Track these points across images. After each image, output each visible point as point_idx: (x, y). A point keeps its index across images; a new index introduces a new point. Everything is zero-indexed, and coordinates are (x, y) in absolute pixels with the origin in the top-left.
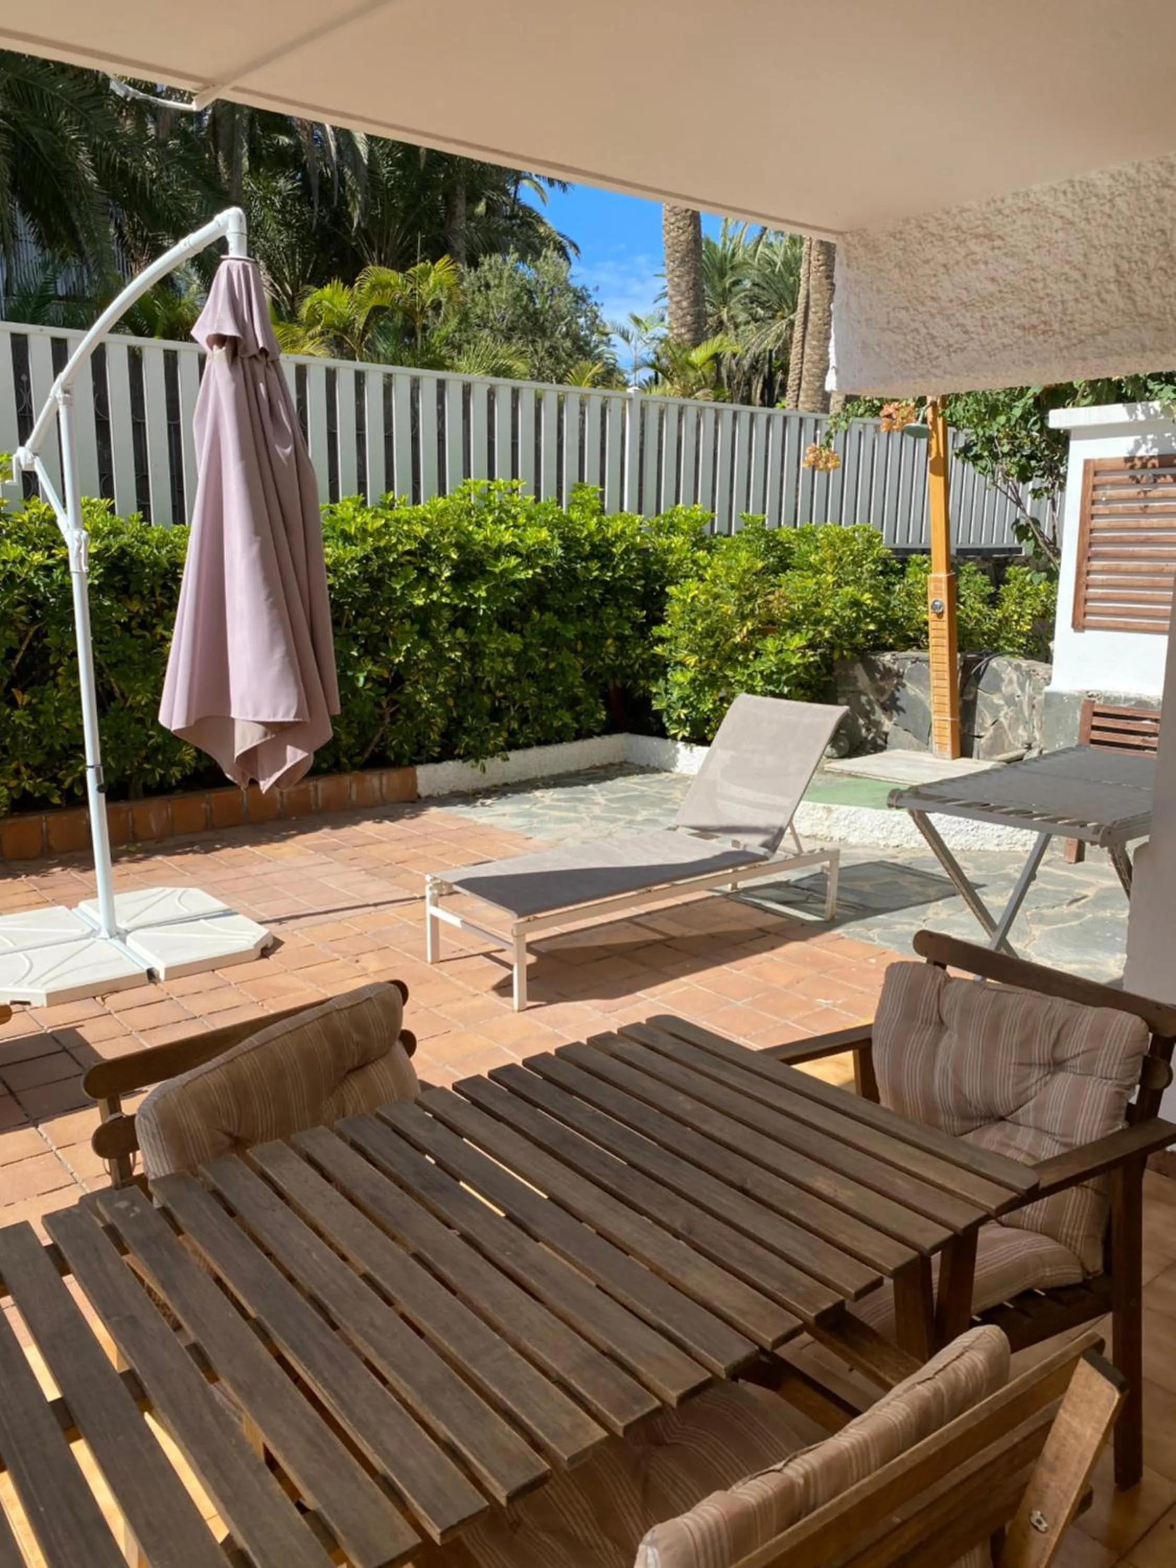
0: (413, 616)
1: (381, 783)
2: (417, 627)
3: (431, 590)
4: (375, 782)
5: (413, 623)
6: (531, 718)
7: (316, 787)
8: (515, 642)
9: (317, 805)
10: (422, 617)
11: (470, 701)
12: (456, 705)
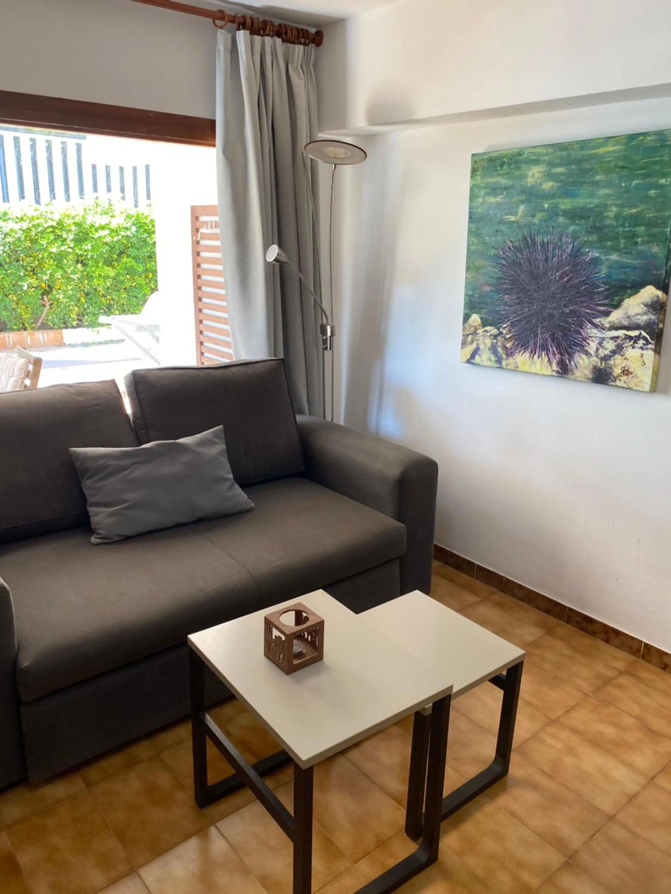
0: (53, 257)
1: (44, 337)
2: (55, 263)
3: (62, 245)
4: (40, 336)
5: (54, 261)
6: (126, 309)
7: (9, 337)
8: (111, 272)
9: (9, 344)
10: (59, 258)
11: (94, 301)
12: (86, 302)
